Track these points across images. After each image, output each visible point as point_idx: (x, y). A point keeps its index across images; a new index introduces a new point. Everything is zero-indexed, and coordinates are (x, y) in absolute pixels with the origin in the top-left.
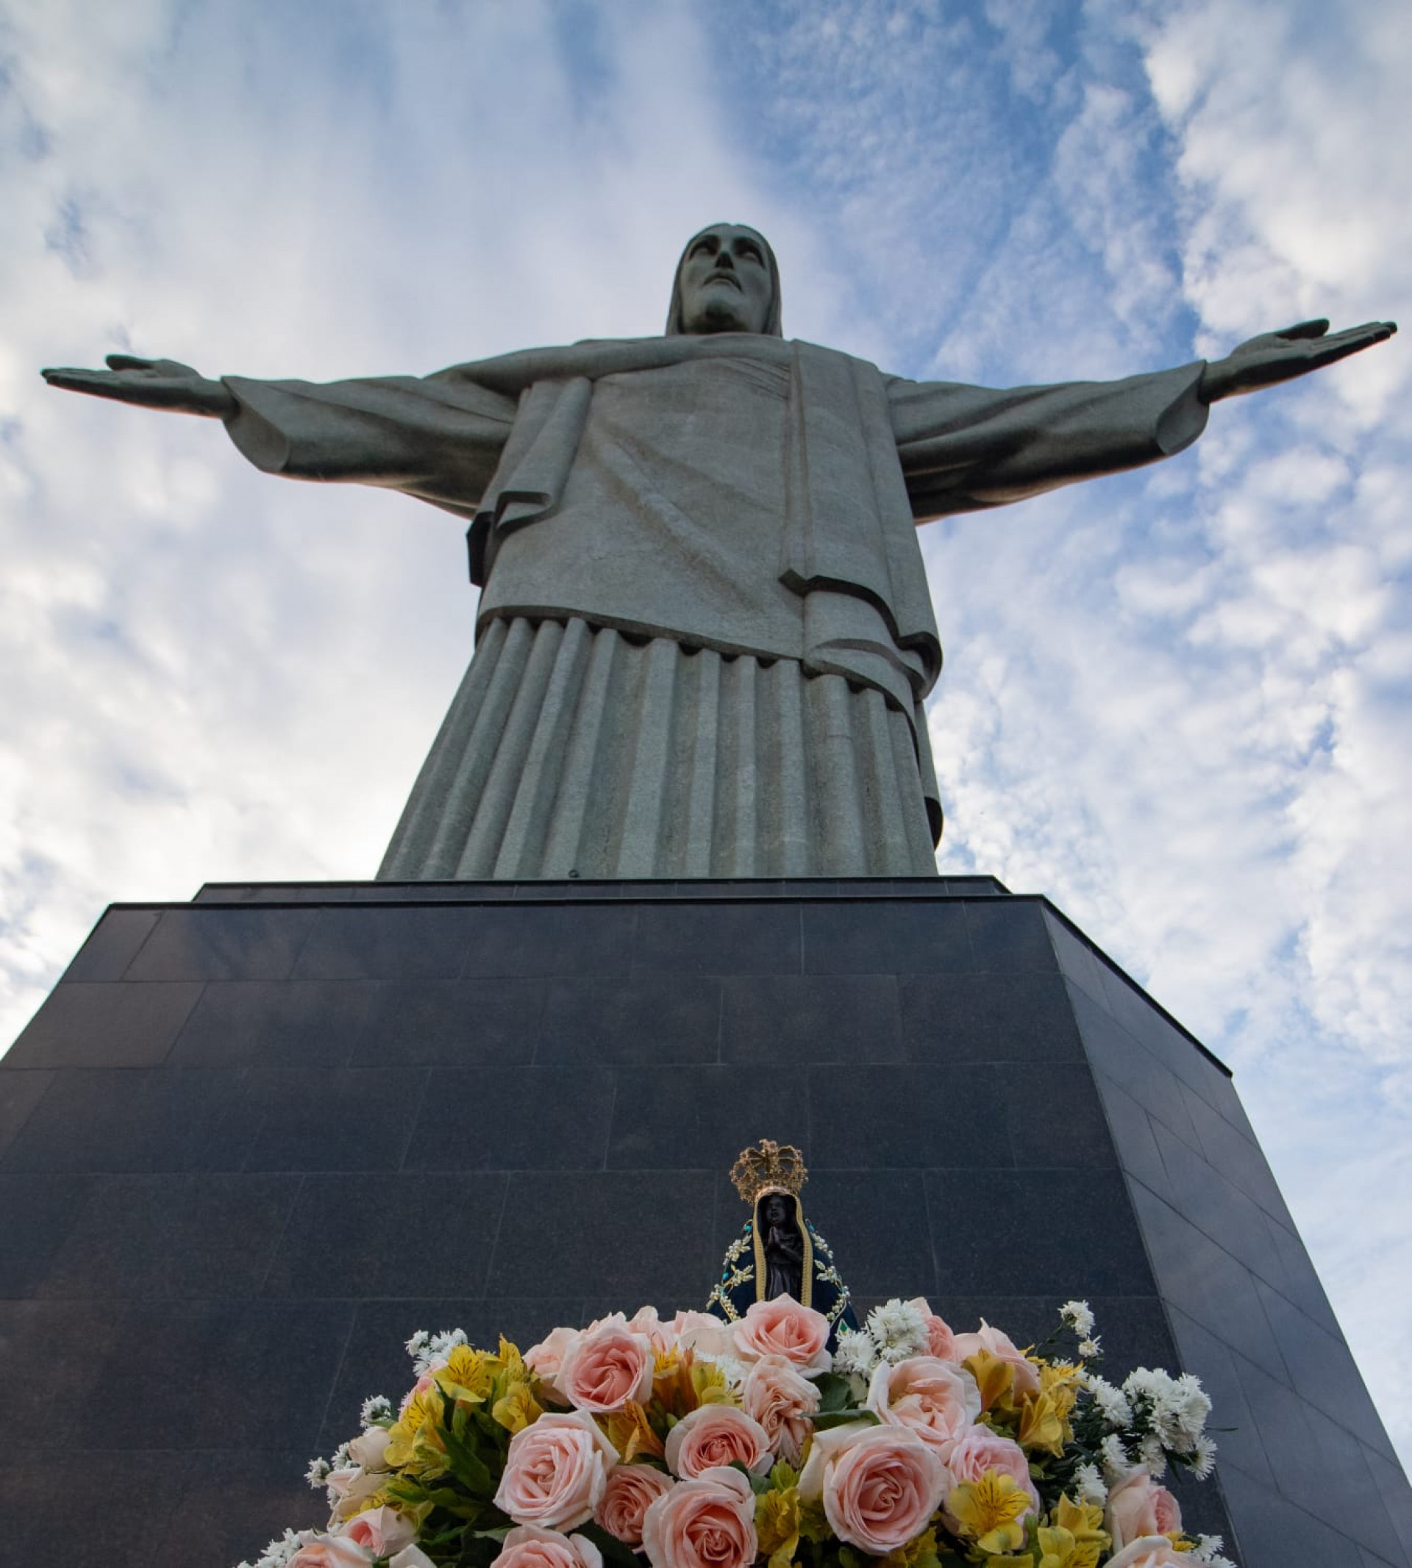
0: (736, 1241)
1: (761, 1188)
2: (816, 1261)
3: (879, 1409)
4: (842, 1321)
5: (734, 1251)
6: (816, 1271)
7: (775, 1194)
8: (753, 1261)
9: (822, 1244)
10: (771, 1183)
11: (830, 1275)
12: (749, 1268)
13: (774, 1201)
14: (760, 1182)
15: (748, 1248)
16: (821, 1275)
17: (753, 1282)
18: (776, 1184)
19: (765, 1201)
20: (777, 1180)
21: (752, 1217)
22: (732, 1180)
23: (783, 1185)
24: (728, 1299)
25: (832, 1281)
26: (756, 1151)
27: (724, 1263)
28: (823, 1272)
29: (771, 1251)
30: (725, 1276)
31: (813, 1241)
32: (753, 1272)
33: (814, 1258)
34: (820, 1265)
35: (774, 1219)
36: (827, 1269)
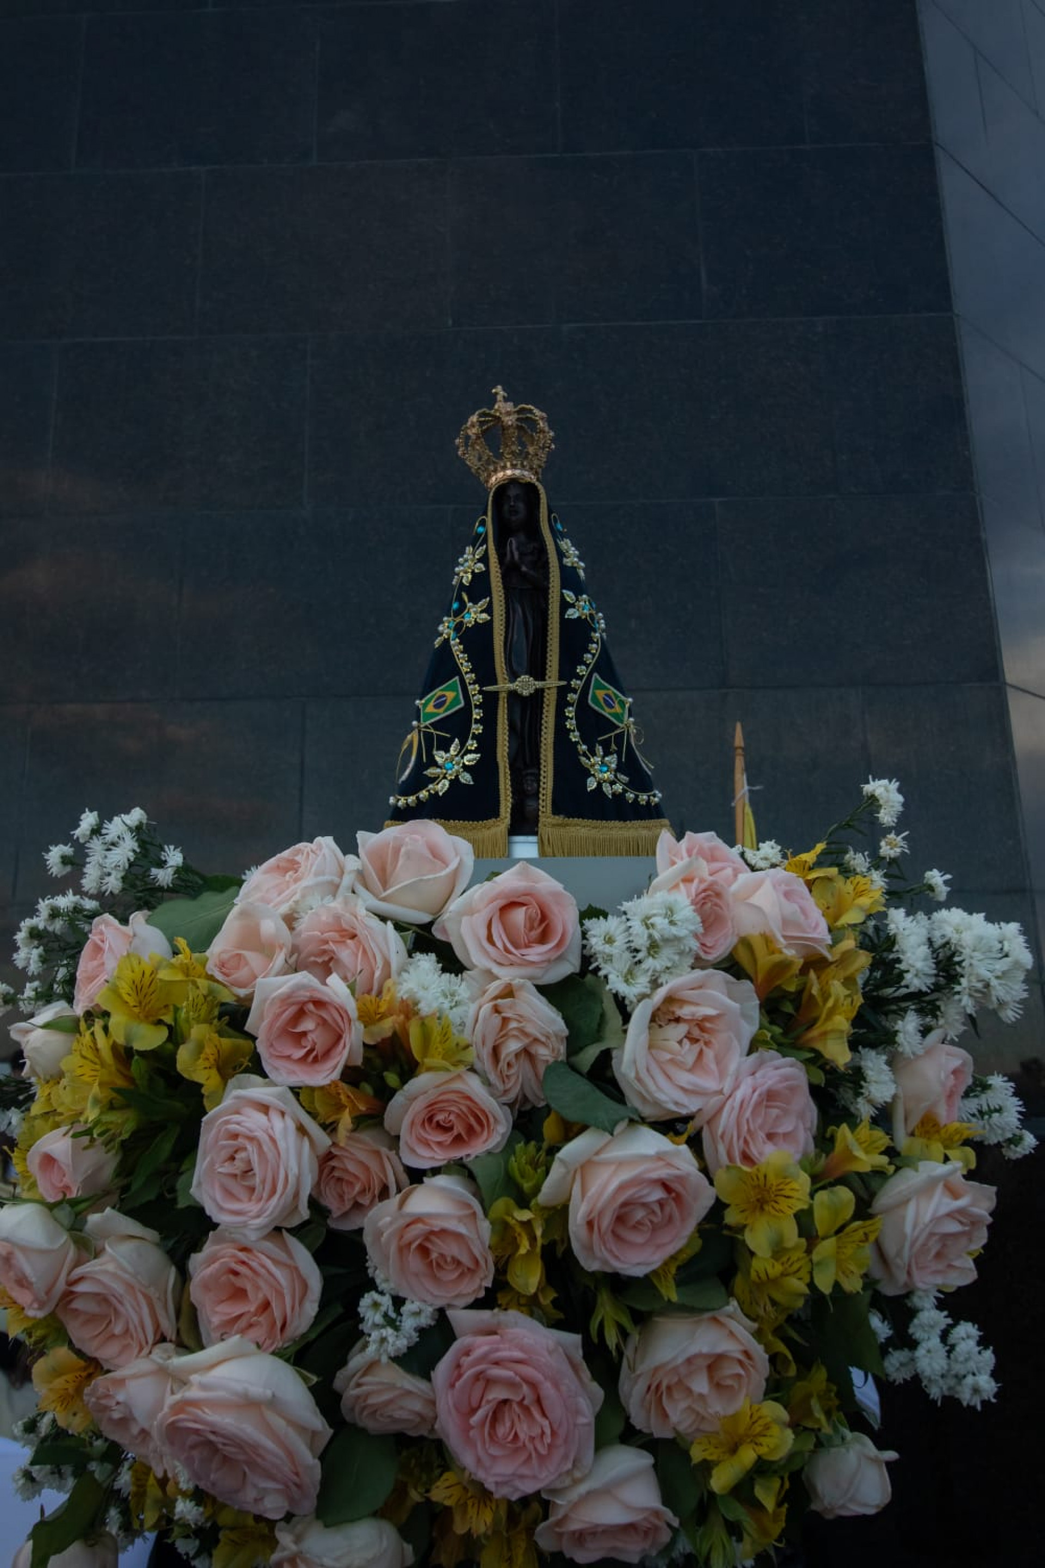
0: (467, 548)
1: (495, 471)
2: (564, 591)
3: (637, 1073)
4: (596, 675)
5: (465, 570)
6: (565, 606)
7: (513, 481)
8: (488, 592)
9: (573, 557)
10: (508, 464)
11: (581, 609)
12: (484, 603)
13: (513, 492)
14: (494, 463)
15: (481, 565)
16: (570, 611)
17: (489, 625)
18: (514, 467)
19: (502, 489)
20: (515, 462)
21: (485, 513)
22: (460, 453)
23: (523, 467)
24: (460, 643)
25: (584, 617)
26: (488, 411)
27: (454, 583)
28: (573, 606)
29: (508, 570)
30: (455, 606)
31: (561, 555)
32: (489, 610)
33: (563, 587)
34: (570, 596)
35: (514, 518)
36: (577, 600)
